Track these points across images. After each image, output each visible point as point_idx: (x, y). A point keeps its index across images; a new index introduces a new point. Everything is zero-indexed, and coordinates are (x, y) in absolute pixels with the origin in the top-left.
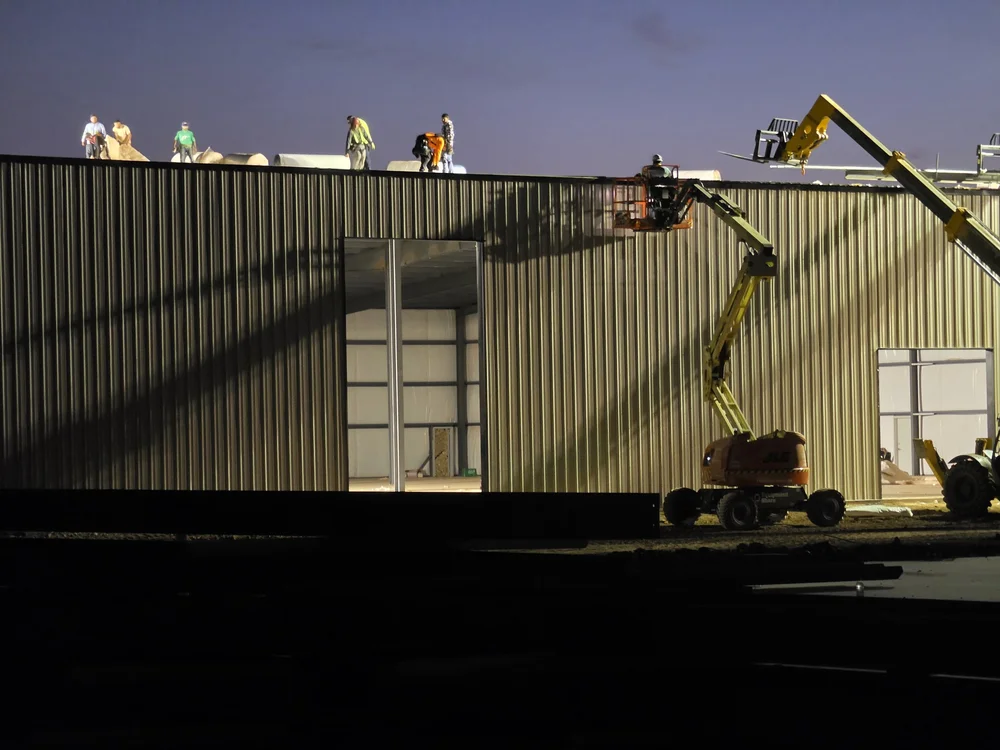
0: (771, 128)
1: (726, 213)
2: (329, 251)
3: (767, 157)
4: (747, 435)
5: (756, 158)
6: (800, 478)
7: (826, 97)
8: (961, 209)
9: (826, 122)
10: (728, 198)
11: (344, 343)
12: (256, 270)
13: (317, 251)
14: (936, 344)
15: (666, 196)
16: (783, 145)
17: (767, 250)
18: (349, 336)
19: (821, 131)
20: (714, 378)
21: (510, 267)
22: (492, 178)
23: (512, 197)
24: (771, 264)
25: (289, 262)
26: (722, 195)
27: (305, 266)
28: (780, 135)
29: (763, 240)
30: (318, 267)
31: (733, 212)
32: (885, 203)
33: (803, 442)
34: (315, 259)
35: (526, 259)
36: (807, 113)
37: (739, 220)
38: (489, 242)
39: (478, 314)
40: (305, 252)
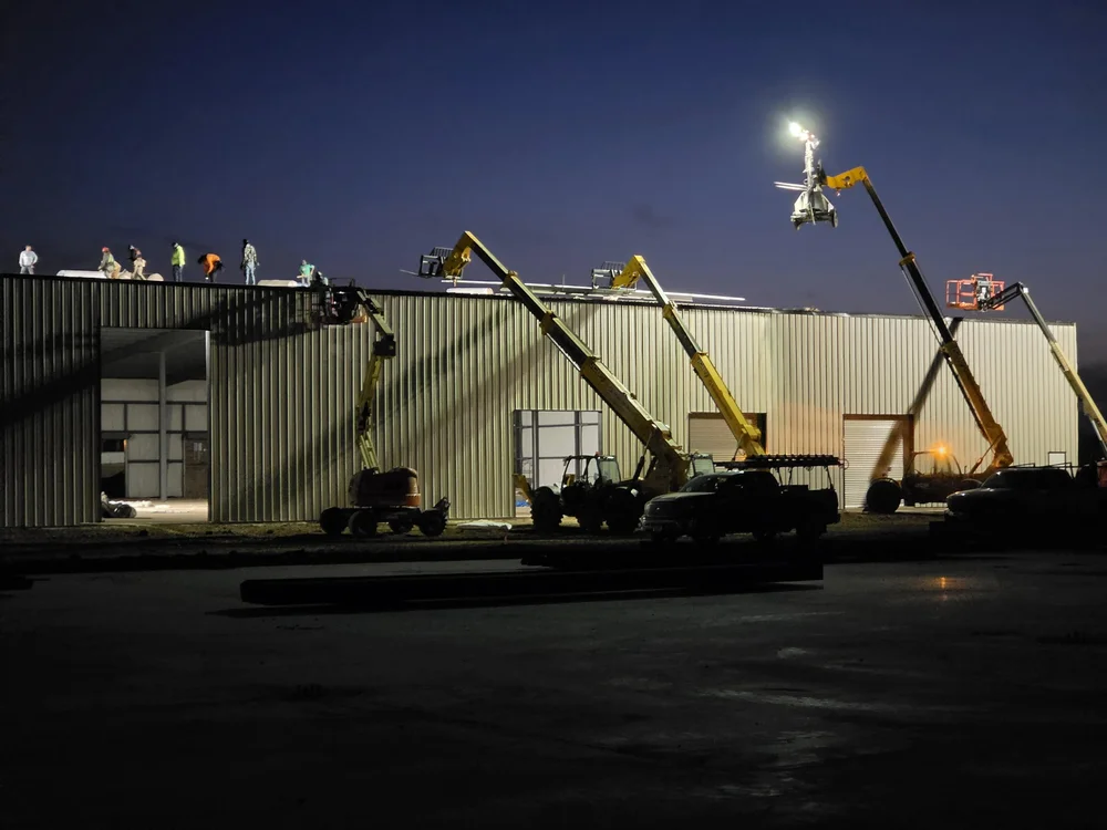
0: (432, 254)
1: (372, 310)
2: (88, 336)
3: (430, 275)
4: (373, 470)
5: (421, 274)
6: (411, 501)
7: (469, 233)
8: (550, 312)
9: (468, 251)
10: (376, 302)
11: (99, 403)
12: (30, 348)
13: (79, 335)
14: (566, 407)
15: (345, 300)
16: (441, 266)
17: (391, 337)
18: (104, 398)
19: (465, 256)
20: (360, 429)
21: (231, 349)
22: (226, 287)
23: (233, 300)
24: (392, 348)
25: (57, 342)
26: (373, 300)
27: (69, 347)
28: (439, 259)
29: (387, 330)
30: (79, 346)
31: (376, 311)
32: (521, 307)
33: (415, 476)
34: (78, 341)
35: (243, 343)
36: (456, 243)
37: (377, 316)
38: (214, 331)
39: (207, 382)
40: (69, 336)
